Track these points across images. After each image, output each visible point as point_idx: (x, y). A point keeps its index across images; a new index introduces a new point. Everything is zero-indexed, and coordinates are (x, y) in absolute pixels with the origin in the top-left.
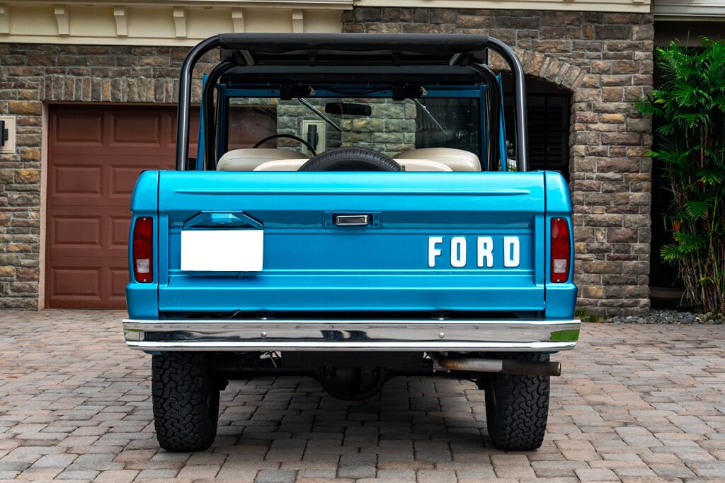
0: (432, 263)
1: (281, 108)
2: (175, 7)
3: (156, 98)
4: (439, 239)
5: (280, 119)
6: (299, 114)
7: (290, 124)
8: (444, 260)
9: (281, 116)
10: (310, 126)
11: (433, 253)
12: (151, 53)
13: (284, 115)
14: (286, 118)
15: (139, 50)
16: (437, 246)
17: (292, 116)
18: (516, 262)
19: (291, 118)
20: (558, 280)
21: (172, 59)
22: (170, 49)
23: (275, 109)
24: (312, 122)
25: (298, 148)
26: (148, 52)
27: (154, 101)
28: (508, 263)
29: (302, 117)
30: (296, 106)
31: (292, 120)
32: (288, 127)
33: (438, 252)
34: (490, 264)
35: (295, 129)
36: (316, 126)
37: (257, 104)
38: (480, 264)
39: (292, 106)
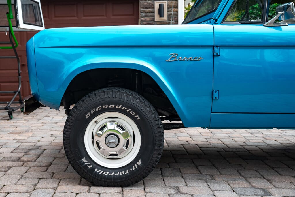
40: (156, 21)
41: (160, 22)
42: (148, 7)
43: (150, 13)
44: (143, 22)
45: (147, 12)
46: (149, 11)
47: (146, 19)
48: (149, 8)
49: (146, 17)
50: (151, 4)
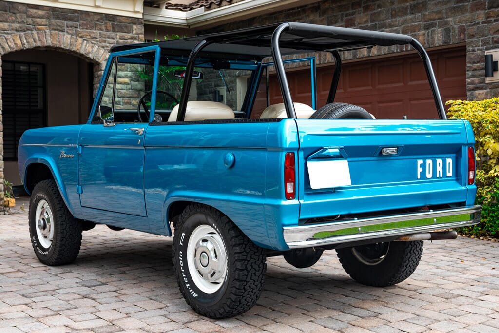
0: (419, 176)
4: (422, 162)
8: (423, 174)
16: (421, 166)
18: (451, 174)
20: (471, 183)
28: (448, 174)
34: (441, 176)
38: (438, 176)
40: (488, 83)
41: (493, 84)
42: (476, 61)
43: (478, 70)
44: (469, 86)
45: (475, 70)
46: (478, 67)
47: (473, 81)
48: (478, 62)
49: (473, 77)
50: (480, 55)
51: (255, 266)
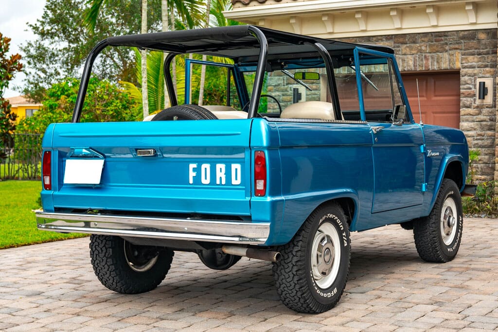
0: (191, 181)
1: (463, 71)
2: (391, 9)
3: (384, 69)
4: (195, 165)
5: (462, 79)
6: (475, 75)
7: (469, 82)
8: (197, 179)
9: (463, 76)
10: (480, 83)
11: (192, 174)
12: (382, 40)
13: (465, 75)
14: (466, 78)
15: (374, 39)
16: (194, 170)
17: (470, 76)
18: (238, 182)
19: (469, 77)
20: (259, 195)
21: (394, 43)
22: (393, 37)
23: (459, 71)
24: (482, 80)
25: (474, 98)
26: (380, 39)
27: (384, 71)
28: (234, 182)
29: (477, 77)
30: (472, 69)
31: (470, 79)
32: (468, 84)
33: (194, 174)
34: (224, 182)
35: (472, 85)
36: (484, 83)
37: (447, 69)
38: (218, 182)
39: (470, 69)
51: (99, 249)
